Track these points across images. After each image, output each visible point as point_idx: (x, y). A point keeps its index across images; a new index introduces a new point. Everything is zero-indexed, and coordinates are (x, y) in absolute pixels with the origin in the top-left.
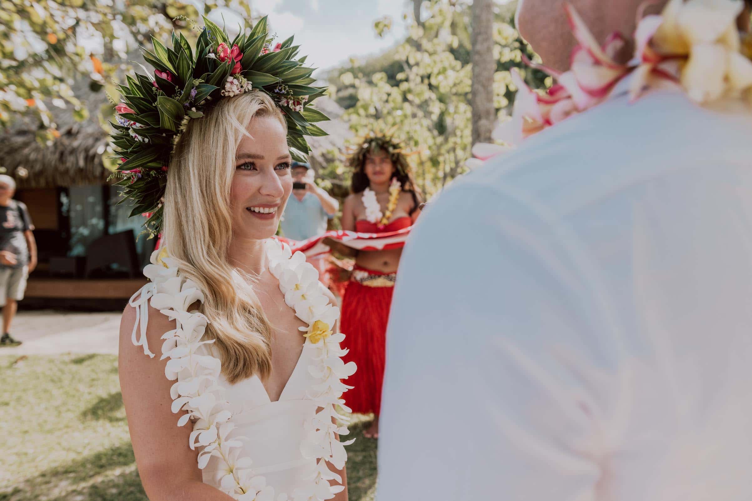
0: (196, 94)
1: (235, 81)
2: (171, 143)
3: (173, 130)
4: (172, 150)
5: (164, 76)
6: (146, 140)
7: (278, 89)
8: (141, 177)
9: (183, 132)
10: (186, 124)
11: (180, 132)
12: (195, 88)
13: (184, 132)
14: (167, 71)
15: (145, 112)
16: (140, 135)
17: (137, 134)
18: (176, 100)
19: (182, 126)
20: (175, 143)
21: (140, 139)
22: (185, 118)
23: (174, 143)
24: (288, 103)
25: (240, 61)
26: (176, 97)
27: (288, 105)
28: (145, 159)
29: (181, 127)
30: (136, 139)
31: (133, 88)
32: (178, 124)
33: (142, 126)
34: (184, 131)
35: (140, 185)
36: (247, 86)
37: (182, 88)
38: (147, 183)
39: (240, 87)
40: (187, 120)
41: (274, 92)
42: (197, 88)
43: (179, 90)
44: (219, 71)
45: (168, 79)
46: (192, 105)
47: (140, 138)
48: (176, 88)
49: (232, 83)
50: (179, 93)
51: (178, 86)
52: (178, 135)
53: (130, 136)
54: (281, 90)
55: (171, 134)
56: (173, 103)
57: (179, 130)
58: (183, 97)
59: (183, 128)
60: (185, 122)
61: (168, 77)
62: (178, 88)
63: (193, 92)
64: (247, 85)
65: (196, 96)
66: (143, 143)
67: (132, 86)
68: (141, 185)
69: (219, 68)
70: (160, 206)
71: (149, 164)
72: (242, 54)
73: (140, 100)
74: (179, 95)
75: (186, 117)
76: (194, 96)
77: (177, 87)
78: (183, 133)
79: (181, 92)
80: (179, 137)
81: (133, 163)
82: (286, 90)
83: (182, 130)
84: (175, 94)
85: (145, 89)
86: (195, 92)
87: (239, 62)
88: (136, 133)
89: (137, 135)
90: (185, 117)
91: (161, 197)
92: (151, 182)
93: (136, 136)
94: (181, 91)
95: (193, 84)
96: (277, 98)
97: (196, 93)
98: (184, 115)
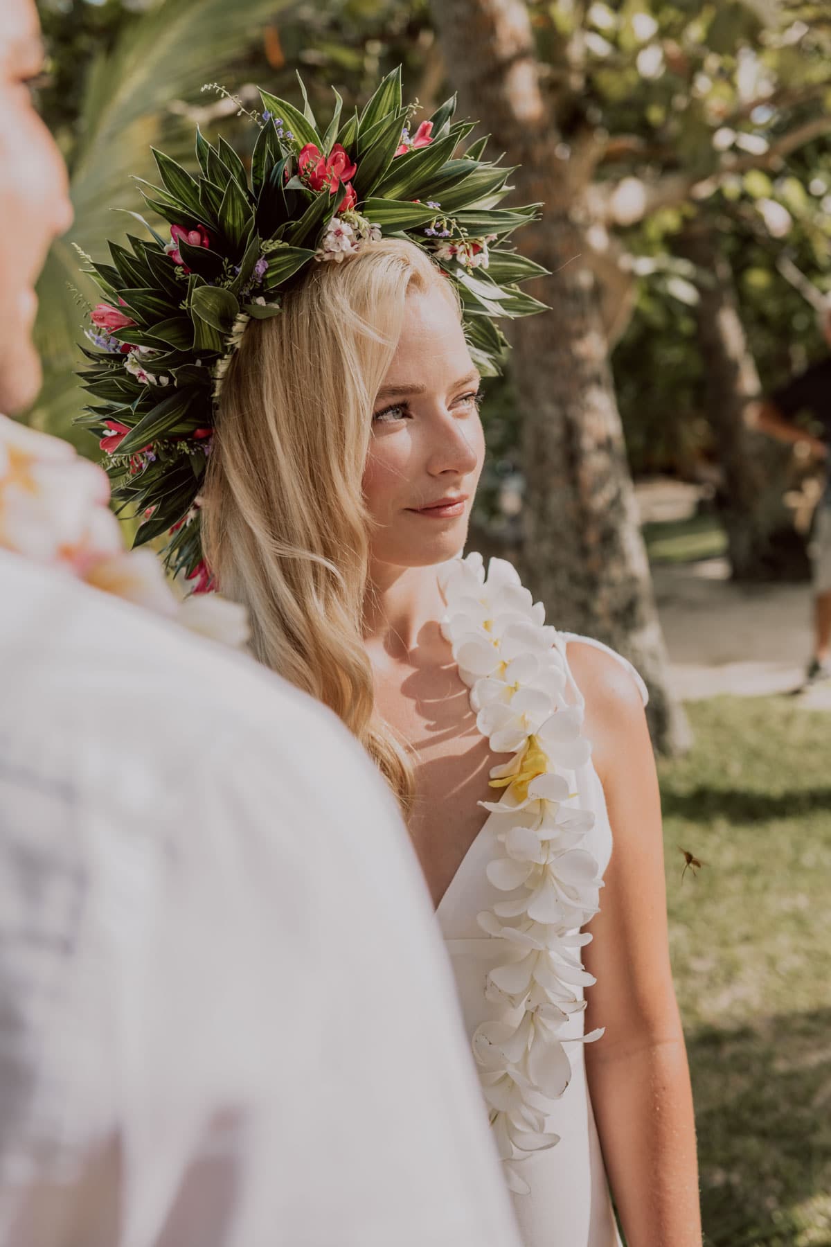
0: (266, 269)
1: (345, 227)
2: (212, 376)
3: (217, 350)
4: (214, 391)
5: (194, 237)
6: (164, 380)
7: (435, 228)
8: (154, 459)
9: (236, 349)
10: (241, 332)
11: (229, 350)
12: (263, 257)
13: (238, 349)
14: (199, 226)
15: (159, 319)
16: (149, 371)
17: (145, 369)
18: (225, 289)
19: (232, 337)
20: (219, 375)
21: (151, 381)
22: (239, 318)
23: (216, 375)
24: (454, 251)
25: (351, 180)
26: (224, 281)
27: (455, 256)
28: (165, 422)
29: (231, 339)
30: (141, 380)
31: (124, 268)
32: (227, 335)
33: (152, 349)
34: (238, 346)
35: (153, 476)
36: (370, 235)
37: (236, 261)
38: (169, 470)
39: (355, 239)
40: (243, 322)
41: (425, 235)
42: (269, 256)
43: (231, 266)
44: (312, 214)
45: (202, 244)
46: (257, 292)
47: (151, 377)
48: (223, 263)
49: (339, 233)
50: (230, 271)
51: (228, 257)
52: (226, 357)
53: (127, 373)
54: (440, 230)
55: (211, 358)
56: (220, 294)
57: (226, 347)
58: (239, 280)
59: (236, 341)
60: (238, 327)
61: (202, 239)
62: (229, 262)
63: (260, 265)
64: (371, 232)
65: (265, 273)
66: (159, 388)
67: (120, 263)
68: (156, 474)
69: (313, 208)
70: (192, 514)
71: (172, 430)
72: (355, 164)
73: (146, 296)
74: (231, 277)
75: (241, 317)
76: (262, 273)
77: (227, 260)
78: (234, 352)
79: (235, 269)
80: (228, 362)
81: (143, 434)
82: (452, 230)
83: (232, 345)
84: (222, 275)
85: (157, 271)
86: (264, 266)
87: (350, 183)
88: (143, 368)
89: (145, 372)
90: (239, 316)
91: (194, 497)
92: (175, 466)
93: (141, 375)
94: (235, 267)
95: (261, 250)
96: (431, 246)
97: (267, 267)
98: (236, 314)
